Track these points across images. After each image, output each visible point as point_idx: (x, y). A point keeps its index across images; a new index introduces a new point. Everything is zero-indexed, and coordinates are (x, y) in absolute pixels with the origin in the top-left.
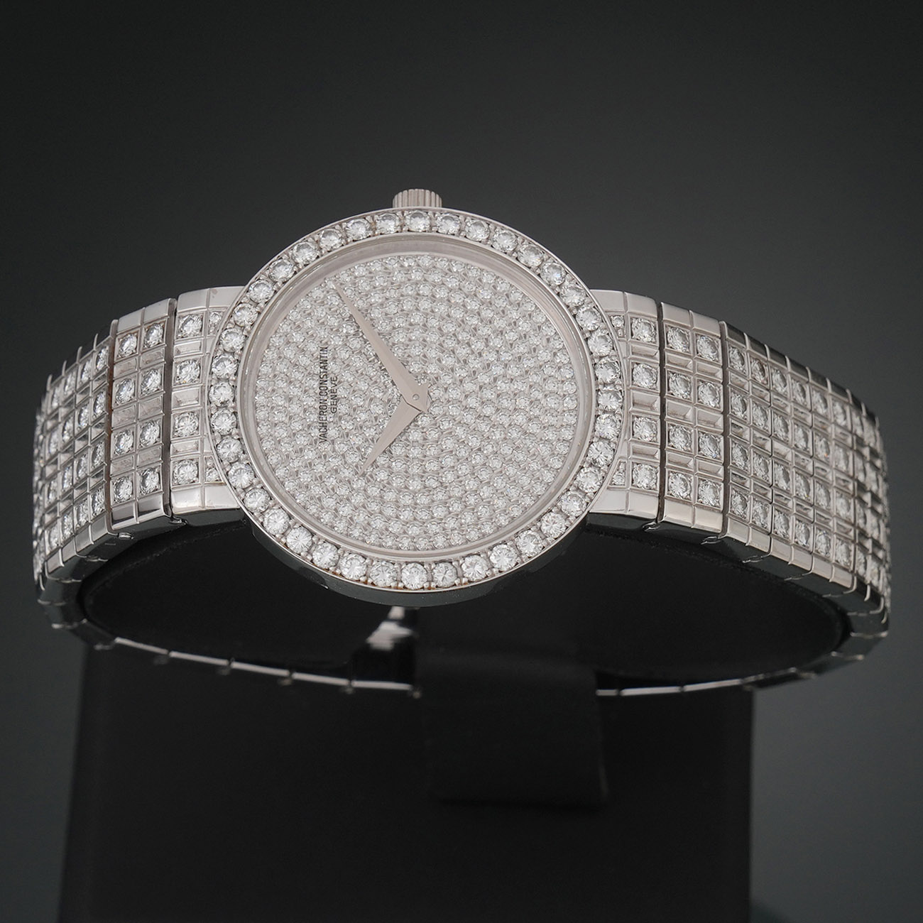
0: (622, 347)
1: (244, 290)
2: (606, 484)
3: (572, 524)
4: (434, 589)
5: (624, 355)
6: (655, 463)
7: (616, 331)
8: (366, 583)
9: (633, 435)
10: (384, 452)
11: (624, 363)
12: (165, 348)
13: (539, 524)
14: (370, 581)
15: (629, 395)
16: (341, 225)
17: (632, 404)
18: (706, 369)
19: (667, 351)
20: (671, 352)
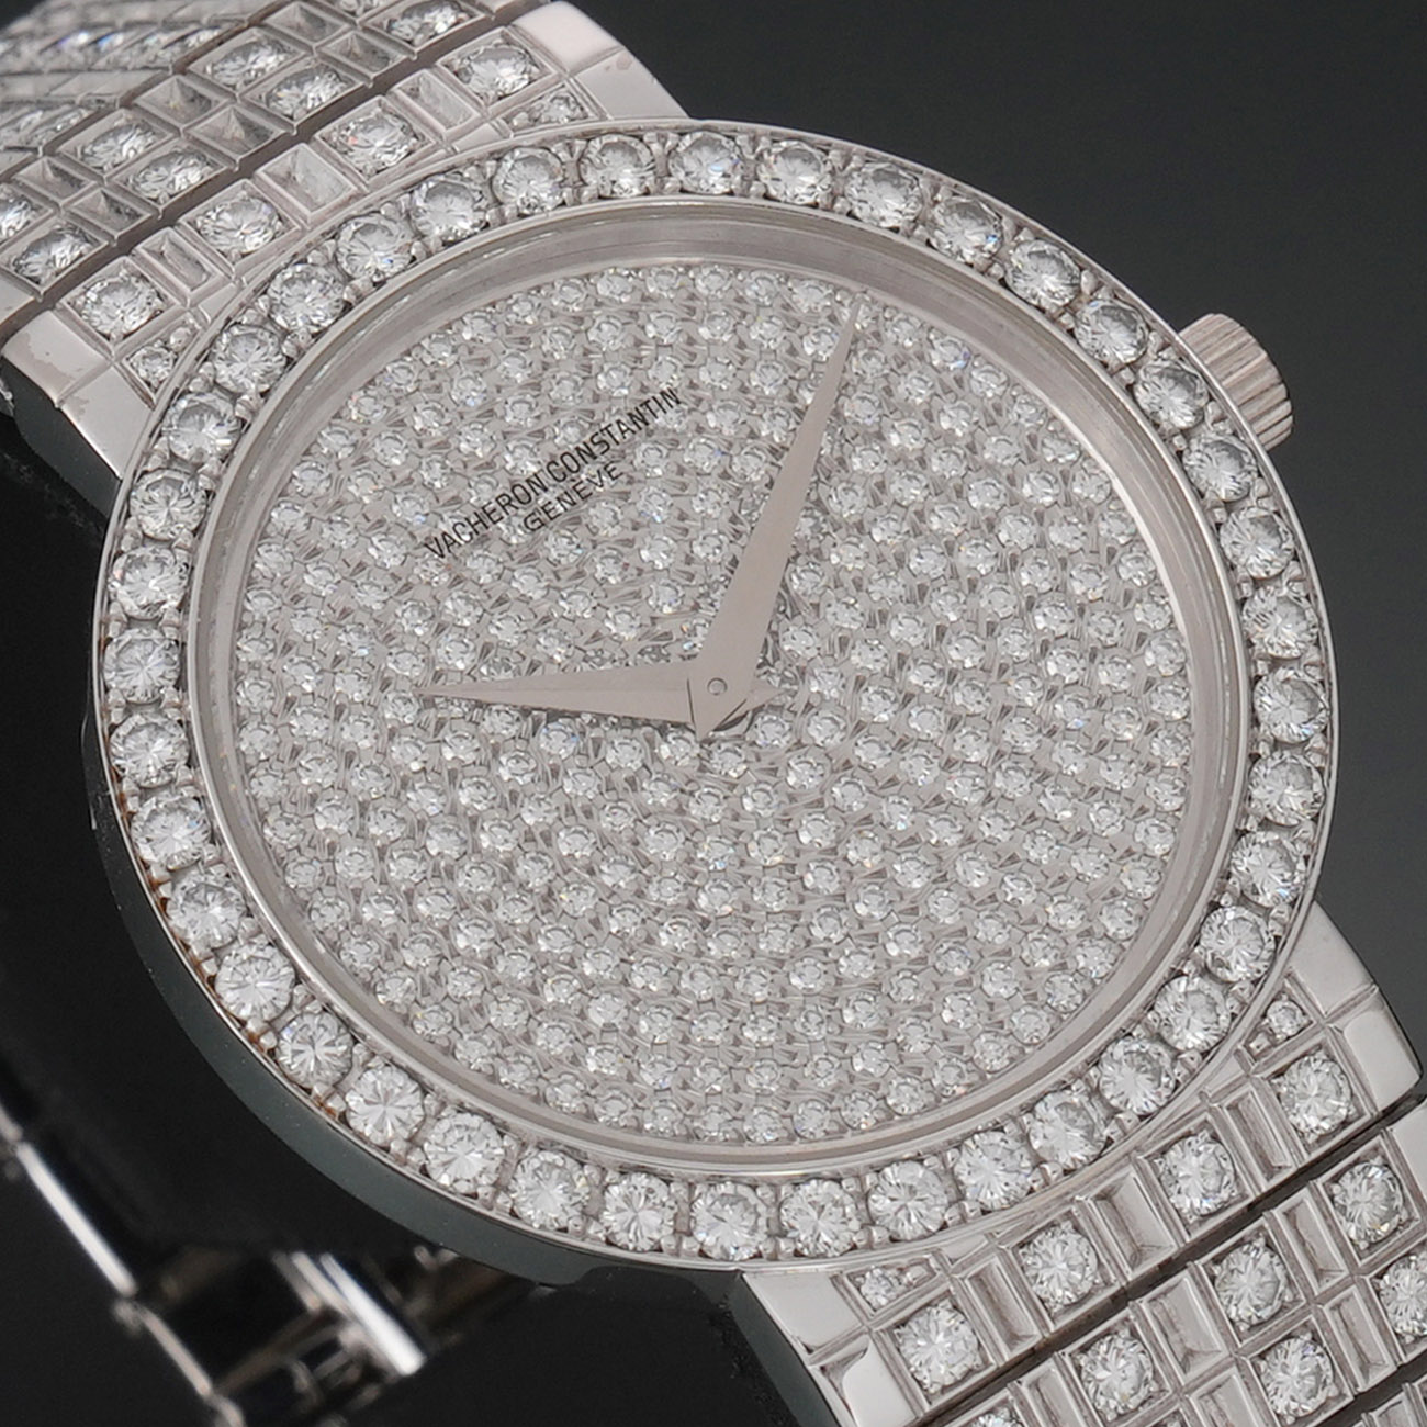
0: (1224, 1070)
1: (677, 122)
2: (842, 1265)
3: (677, 1253)
4: (261, 1049)
5: (1211, 1090)
6: (998, 1350)
7: (1255, 1033)
8: (154, 886)
9: (1022, 1245)
10: (526, 712)
11: (1187, 1100)
12: (408, 60)
13: (611, 1176)
14: (164, 891)
15: (1117, 1166)
16: (1019, 228)
17: (1096, 1191)
18: (1357, 1327)
19: (1314, 1192)
20: (1319, 1203)
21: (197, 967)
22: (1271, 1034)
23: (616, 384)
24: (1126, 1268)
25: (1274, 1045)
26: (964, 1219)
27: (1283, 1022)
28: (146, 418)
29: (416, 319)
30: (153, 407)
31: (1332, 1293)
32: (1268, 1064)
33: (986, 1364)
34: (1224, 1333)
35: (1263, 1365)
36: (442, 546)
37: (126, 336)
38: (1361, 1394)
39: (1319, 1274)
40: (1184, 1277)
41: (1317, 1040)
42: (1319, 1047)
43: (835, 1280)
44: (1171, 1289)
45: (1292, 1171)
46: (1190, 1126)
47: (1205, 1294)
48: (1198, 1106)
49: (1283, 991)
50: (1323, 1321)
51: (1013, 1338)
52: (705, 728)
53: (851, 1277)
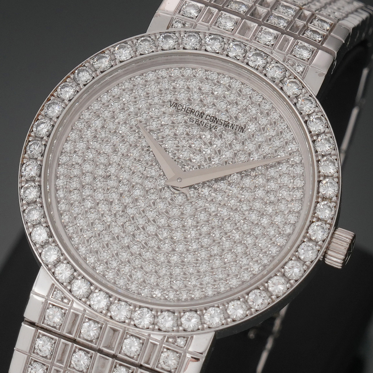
1: (313, 94)
2: (57, 284)
3: (36, 249)
7: (174, 337)
8: (52, 95)
14: (52, 98)
21: (39, 115)
24: (102, 345)
25: (173, 343)
26: (85, 303)
27: (180, 342)
29: (229, 71)
30: (168, 28)
32: (167, 345)
33: (59, 329)
36: (174, 105)
40: (111, 360)
41: (181, 352)
43: (53, 285)
44: (106, 359)
45: (150, 367)
47: (111, 367)
48: (146, 336)
49: (188, 338)
51: (70, 332)
52: (170, 184)
53: (56, 287)
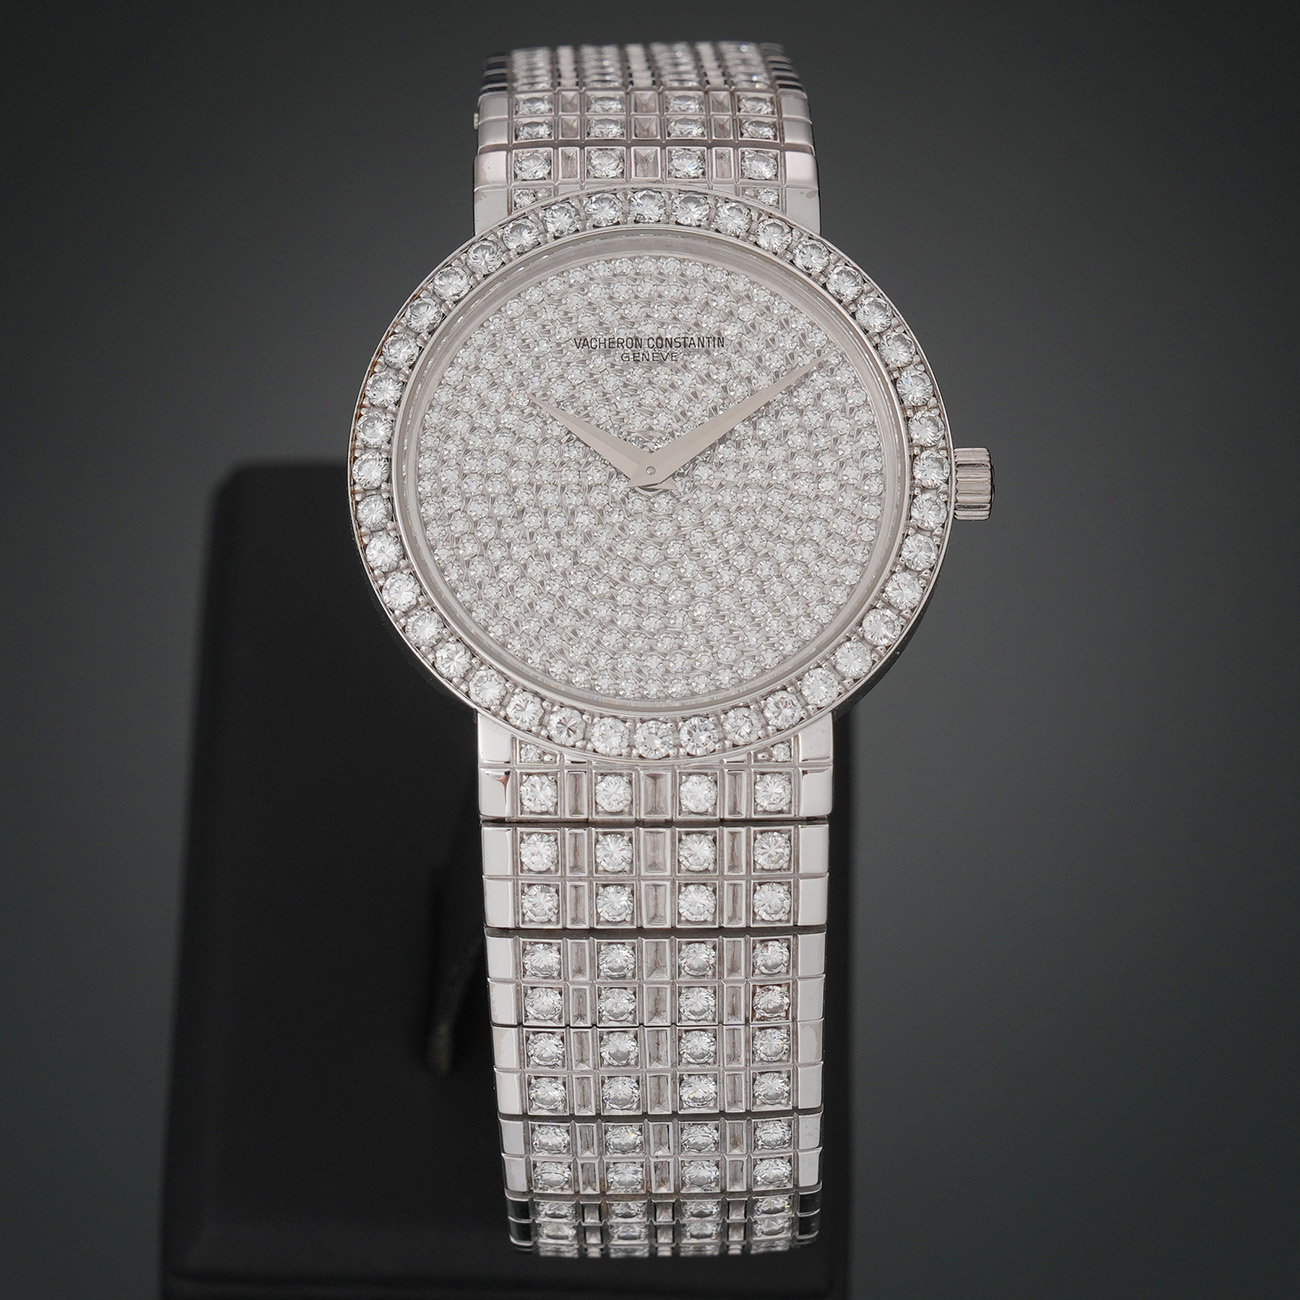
0: (740, 758)
1: (813, 233)
2: (520, 735)
3: (456, 687)
5: (728, 762)
6: (564, 811)
7: (765, 750)
8: (361, 406)
9: (601, 774)
10: (569, 432)
11: (714, 759)
12: (732, 141)
13: (453, 640)
14: (363, 411)
15: (666, 768)
16: (921, 363)
17: (650, 773)
19: (748, 831)
20: (748, 837)
21: (353, 450)
22: (771, 756)
23: (709, 323)
24: (642, 812)
25: (768, 760)
26: (584, 748)
27: (780, 753)
28: (504, 217)
29: (648, 247)
30: (510, 213)
31: (735, 878)
32: (759, 767)
33: (556, 813)
34: (673, 866)
35: (683, 889)
36: (583, 343)
37: (524, 180)
38: (722, 927)
39: (732, 867)
40: (667, 831)
41: (788, 770)
42: (789, 773)
43: (514, 739)
44: (658, 833)
45: (743, 817)
46: (709, 771)
47: (673, 844)
49: (789, 741)
50: (722, 886)
51: (576, 811)
52: (635, 484)
53: (520, 741)
